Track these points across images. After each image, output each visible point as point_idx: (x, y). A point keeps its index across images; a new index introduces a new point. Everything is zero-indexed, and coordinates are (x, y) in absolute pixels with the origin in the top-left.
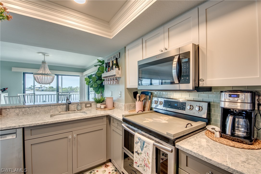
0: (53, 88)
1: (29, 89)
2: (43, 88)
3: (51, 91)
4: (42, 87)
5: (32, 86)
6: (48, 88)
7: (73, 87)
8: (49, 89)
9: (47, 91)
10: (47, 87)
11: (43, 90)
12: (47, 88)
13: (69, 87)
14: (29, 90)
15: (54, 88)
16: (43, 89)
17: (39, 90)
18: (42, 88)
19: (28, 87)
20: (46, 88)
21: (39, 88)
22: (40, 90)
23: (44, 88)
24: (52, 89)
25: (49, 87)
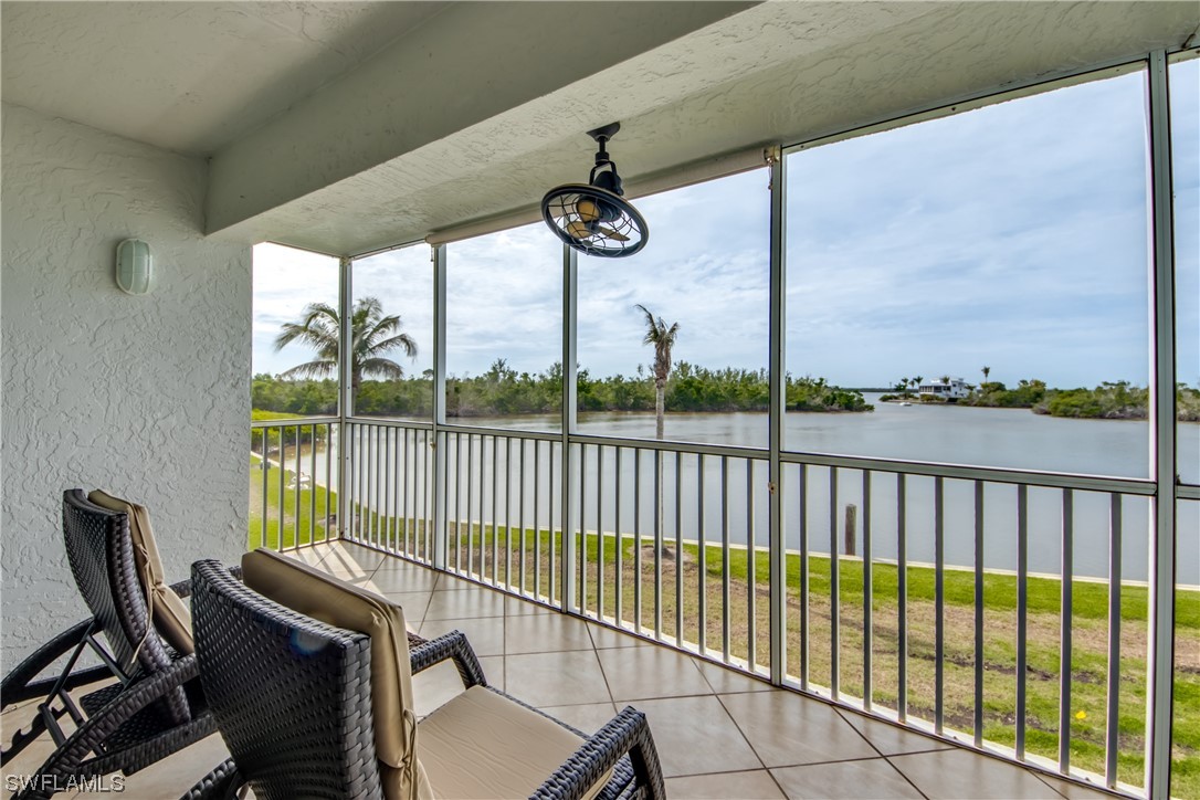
0: (1000, 387)
1: (895, 394)
2: (952, 388)
3: (994, 406)
4: (950, 384)
5: (905, 381)
6: (979, 388)
7: (1131, 386)
8: (984, 398)
9: (975, 405)
10: (972, 384)
11: (952, 401)
12: (975, 391)
13: (1106, 384)
14: (896, 398)
15: (1008, 387)
16: (952, 394)
17: (937, 398)
18: (949, 389)
19: (893, 387)
20: (967, 392)
21: (937, 389)
22: (942, 399)
23: (959, 392)
24: (999, 394)
25: (985, 386)
